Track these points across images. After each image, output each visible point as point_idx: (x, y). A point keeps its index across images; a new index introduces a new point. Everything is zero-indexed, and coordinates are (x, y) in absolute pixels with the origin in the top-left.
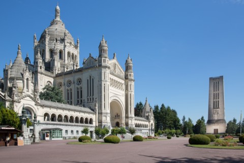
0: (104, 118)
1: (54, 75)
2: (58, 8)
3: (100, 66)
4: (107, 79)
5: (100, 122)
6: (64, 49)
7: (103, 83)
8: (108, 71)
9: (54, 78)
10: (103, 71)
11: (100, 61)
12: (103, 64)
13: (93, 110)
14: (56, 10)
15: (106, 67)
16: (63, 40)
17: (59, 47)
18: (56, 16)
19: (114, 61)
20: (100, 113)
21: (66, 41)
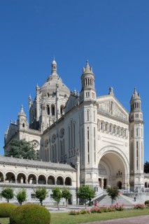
0: (87, 177)
1: (42, 133)
2: (54, 62)
3: (82, 103)
4: (92, 119)
5: (82, 182)
6: (56, 103)
7: (86, 126)
8: (93, 109)
9: (41, 136)
10: (85, 110)
11: (82, 97)
12: (86, 99)
13: (73, 166)
14: (52, 65)
15: (89, 102)
16: (55, 94)
17: (51, 101)
18: (52, 72)
19: (111, 98)
20: (83, 170)
21: (58, 94)
